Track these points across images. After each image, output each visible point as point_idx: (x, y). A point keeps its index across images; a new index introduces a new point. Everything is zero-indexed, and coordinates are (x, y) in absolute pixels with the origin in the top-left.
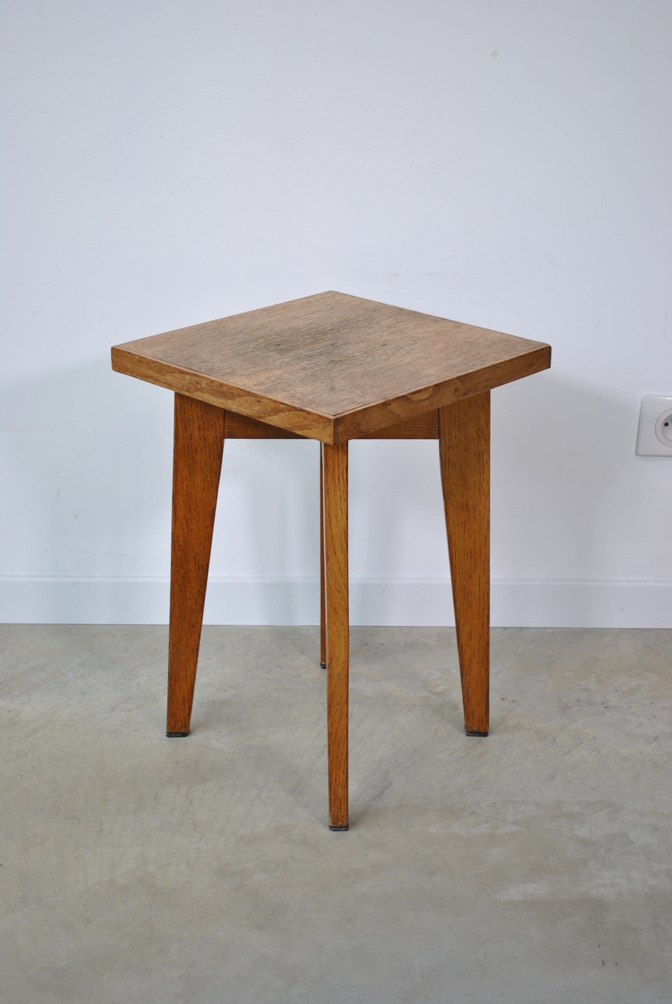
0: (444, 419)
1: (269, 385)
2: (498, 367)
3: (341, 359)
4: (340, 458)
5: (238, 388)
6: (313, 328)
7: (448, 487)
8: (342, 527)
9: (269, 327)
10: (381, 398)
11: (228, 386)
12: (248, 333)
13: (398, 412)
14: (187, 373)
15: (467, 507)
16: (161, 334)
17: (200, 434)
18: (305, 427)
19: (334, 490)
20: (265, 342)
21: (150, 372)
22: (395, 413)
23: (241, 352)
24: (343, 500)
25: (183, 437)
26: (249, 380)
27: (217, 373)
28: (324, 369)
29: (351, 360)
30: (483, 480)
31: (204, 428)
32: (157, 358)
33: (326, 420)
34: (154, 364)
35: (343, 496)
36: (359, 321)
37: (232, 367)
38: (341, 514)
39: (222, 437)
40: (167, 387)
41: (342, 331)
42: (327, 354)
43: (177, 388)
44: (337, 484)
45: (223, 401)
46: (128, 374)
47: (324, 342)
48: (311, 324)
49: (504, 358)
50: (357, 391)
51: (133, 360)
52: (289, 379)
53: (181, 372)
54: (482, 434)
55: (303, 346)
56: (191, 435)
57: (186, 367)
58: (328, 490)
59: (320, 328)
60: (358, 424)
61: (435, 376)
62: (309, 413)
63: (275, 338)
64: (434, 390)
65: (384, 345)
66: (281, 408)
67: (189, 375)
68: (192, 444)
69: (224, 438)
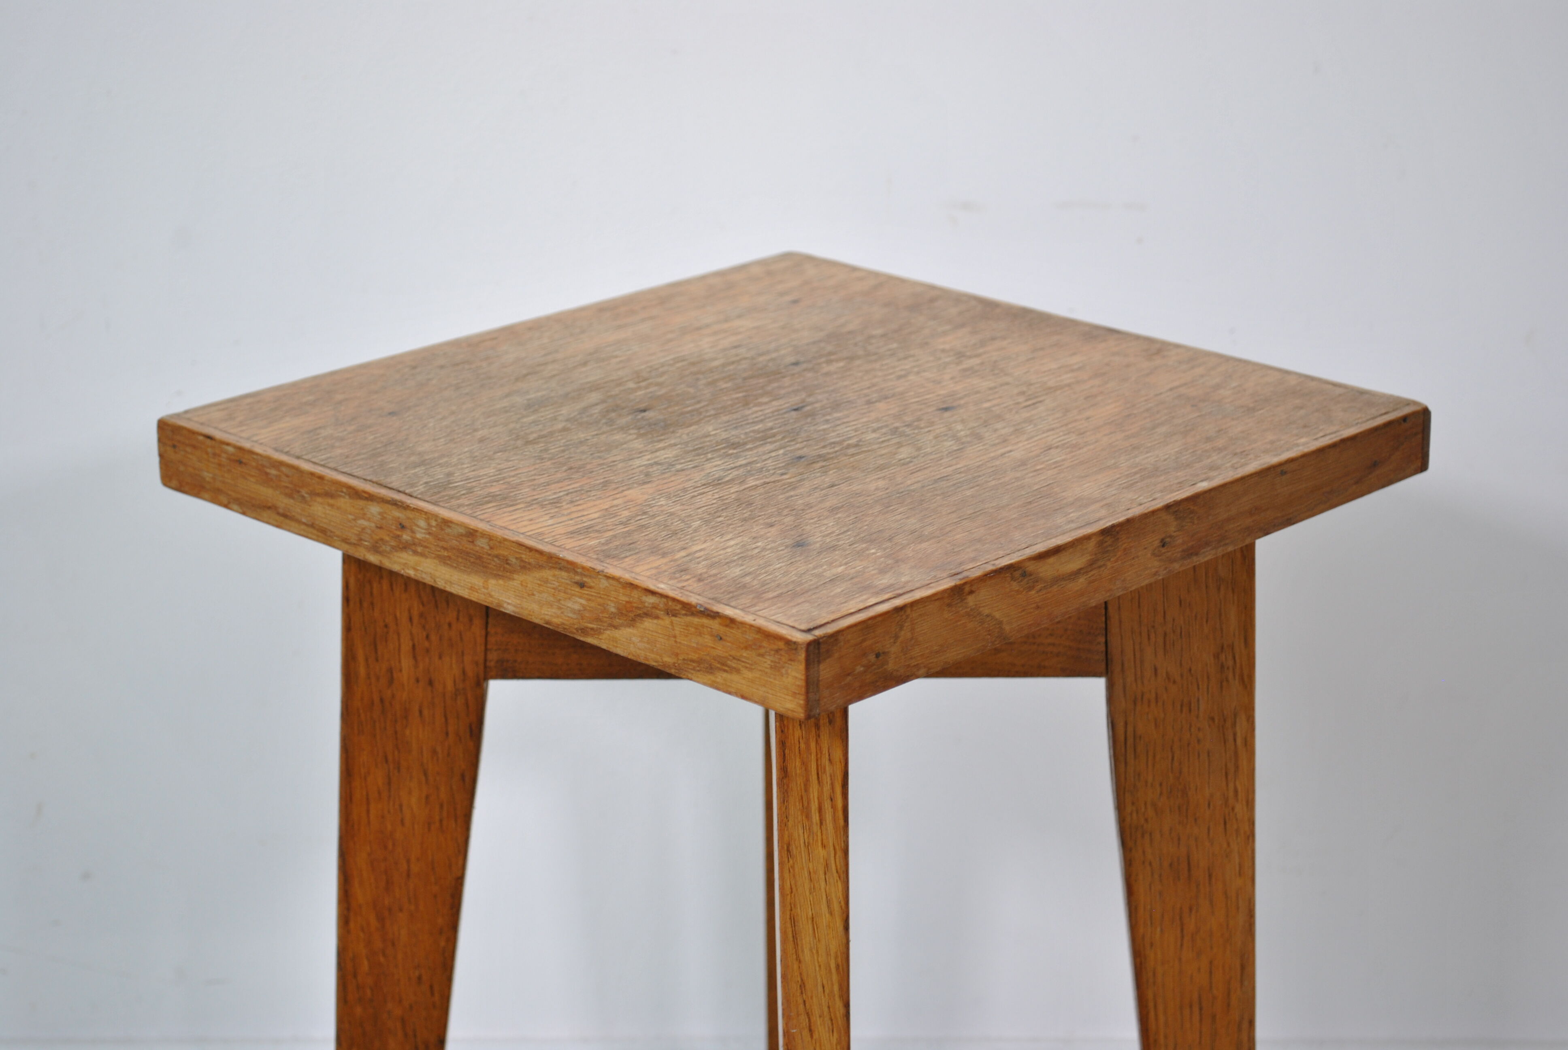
0: (1120, 622)
1: (611, 533)
2: (1283, 473)
3: (824, 451)
4: (825, 751)
5: (520, 545)
6: (740, 360)
7: (1134, 815)
8: (832, 953)
9: (616, 357)
10: (945, 575)
11: (490, 537)
12: (554, 376)
13: (997, 615)
14: (371, 498)
15: (1189, 870)
16: (304, 381)
17: (416, 666)
18: (719, 666)
19: (807, 846)
20: (603, 401)
21: (267, 493)
22: (987, 616)
23: (532, 433)
24: (835, 874)
25: (368, 676)
26: (552, 517)
27: (458, 498)
28: (774, 482)
29: (853, 455)
30: (1236, 791)
31: (428, 651)
32: (287, 453)
33: (781, 645)
34: (279, 470)
35: (833, 862)
36: (871, 337)
37: (504, 478)
38: (827, 915)
39: (482, 675)
40: (314, 537)
41: (826, 368)
42: (783, 438)
43: (345, 541)
44: (816, 828)
45: (476, 580)
46: (206, 496)
47: (774, 400)
48: (735, 347)
49: (1298, 445)
50: (873, 551)
51: (219, 456)
52: (672, 514)
53: (356, 494)
54: (1230, 663)
55: (712, 412)
56: (390, 671)
57: (369, 478)
58: (789, 845)
59: (761, 359)
60: (878, 656)
61: (1104, 502)
62: (731, 622)
63: (634, 390)
64: (1100, 544)
65: (946, 409)
66: (646, 604)
67: (378, 503)
68: (393, 696)
69: (486, 678)
